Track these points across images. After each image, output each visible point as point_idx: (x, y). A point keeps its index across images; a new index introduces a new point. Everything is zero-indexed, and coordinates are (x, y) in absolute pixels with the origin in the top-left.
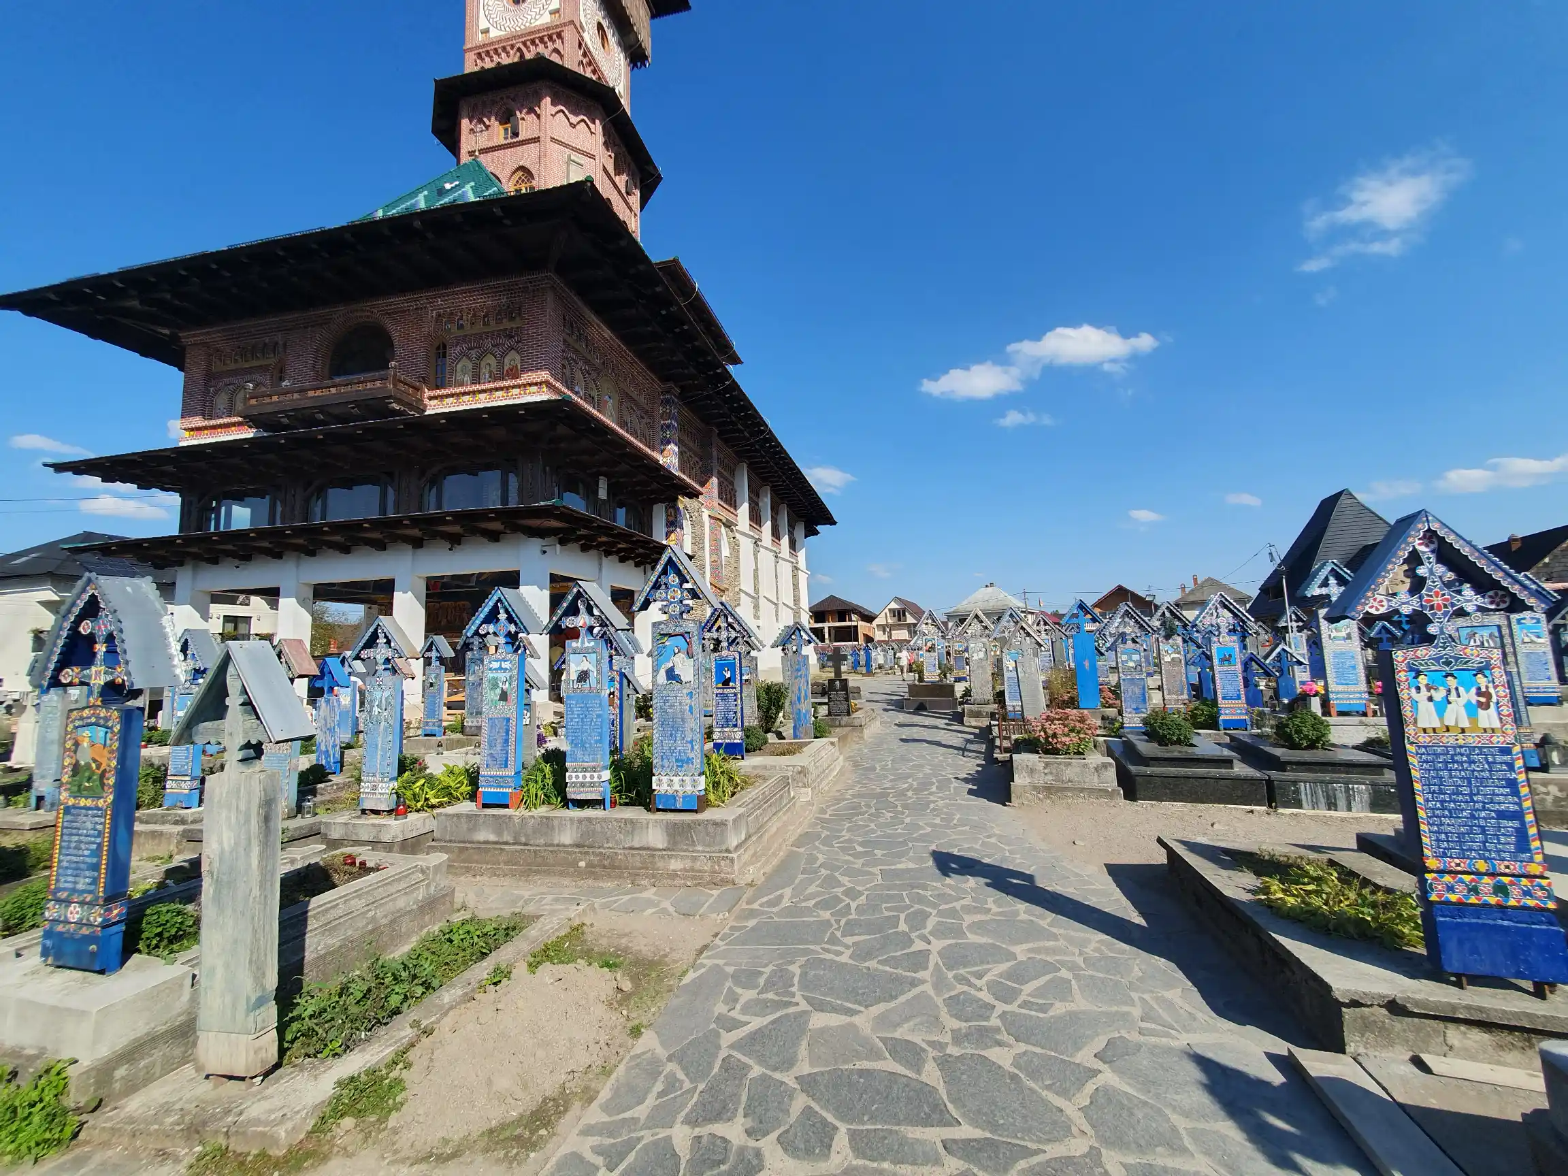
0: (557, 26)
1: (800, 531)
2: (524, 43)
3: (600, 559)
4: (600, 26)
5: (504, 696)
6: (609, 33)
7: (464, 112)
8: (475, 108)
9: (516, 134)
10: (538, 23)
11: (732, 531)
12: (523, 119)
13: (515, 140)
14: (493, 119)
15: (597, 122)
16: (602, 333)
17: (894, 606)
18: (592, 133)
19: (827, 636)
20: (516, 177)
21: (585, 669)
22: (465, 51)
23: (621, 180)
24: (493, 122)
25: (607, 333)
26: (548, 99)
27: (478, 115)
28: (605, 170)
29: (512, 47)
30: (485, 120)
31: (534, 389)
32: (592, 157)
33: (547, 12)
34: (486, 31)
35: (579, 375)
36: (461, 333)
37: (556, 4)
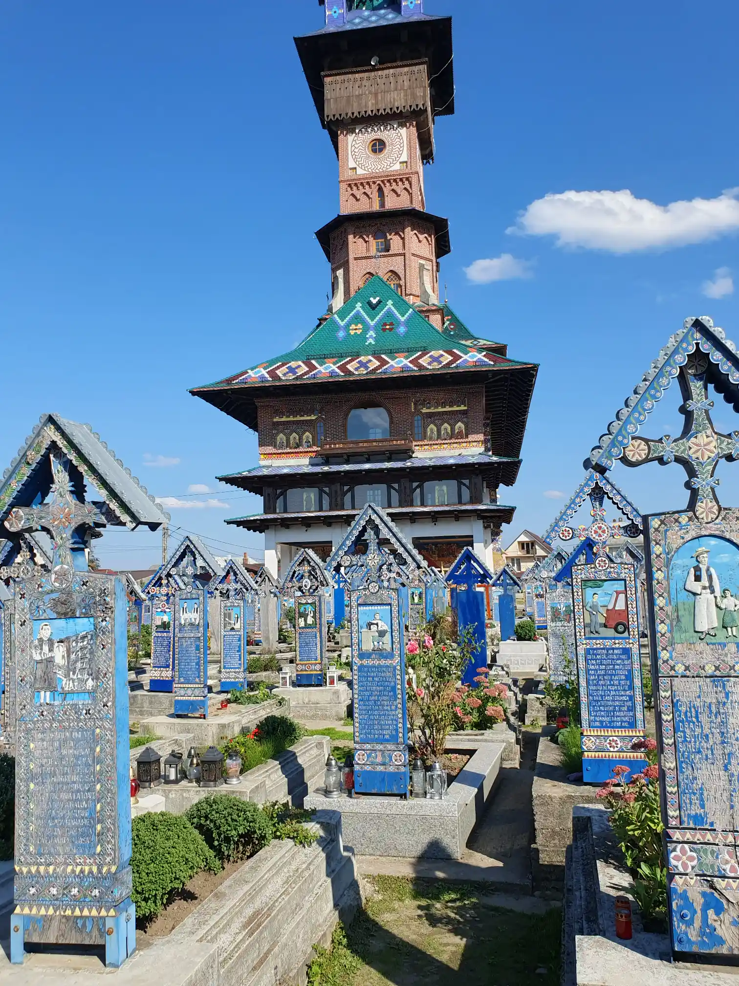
0: (406, 174)
2: (383, 181)
7: (350, 229)
8: (358, 227)
9: (388, 251)
10: (392, 169)
12: (391, 238)
14: (370, 236)
15: (432, 236)
17: (524, 538)
18: (429, 244)
22: (340, 182)
24: (371, 239)
26: (409, 228)
27: (359, 233)
29: (374, 183)
30: (364, 236)
31: (475, 444)
32: (431, 260)
33: (398, 163)
34: (354, 170)
36: (428, 411)
37: (404, 158)
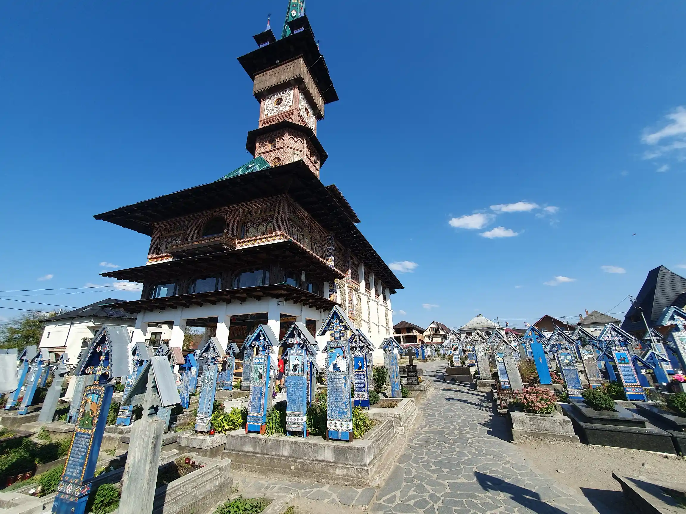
0: (291, 111)
1: (387, 292)
2: (280, 117)
3: (301, 307)
4: (306, 109)
5: (260, 376)
6: (309, 110)
7: (258, 141)
8: (261, 139)
9: (275, 147)
10: (284, 110)
11: (358, 293)
12: (278, 141)
13: (275, 148)
14: (267, 142)
15: (305, 139)
16: (304, 214)
17: (433, 325)
18: (302, 144)
19: (402, 340)
20: (274, 161)
21: (296, 364)
22: (259, 122)
23: (313, 159)
24: (268, 144)
25: (306, 214)
26: (287, 134)
27: (262, 142)
28: (307, 155)
29: (275, 119)
30: (265, 143)
31: (278, 237)
32: (303, 152)
33: (288, 106)
34: (267, 114)
35: (295, 231)
36: (252, 218)
37: (291, 104)
